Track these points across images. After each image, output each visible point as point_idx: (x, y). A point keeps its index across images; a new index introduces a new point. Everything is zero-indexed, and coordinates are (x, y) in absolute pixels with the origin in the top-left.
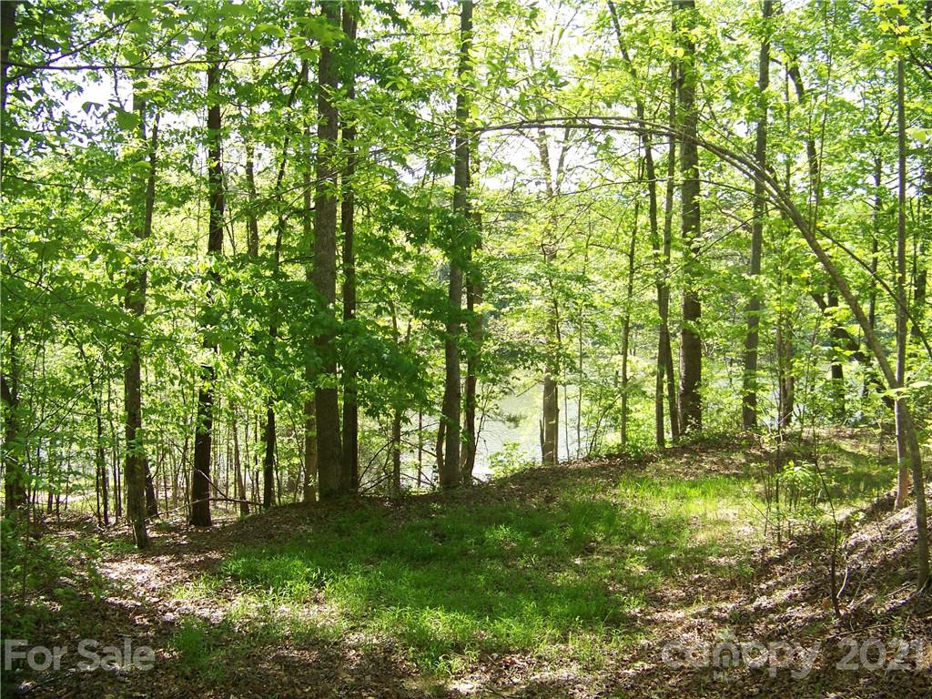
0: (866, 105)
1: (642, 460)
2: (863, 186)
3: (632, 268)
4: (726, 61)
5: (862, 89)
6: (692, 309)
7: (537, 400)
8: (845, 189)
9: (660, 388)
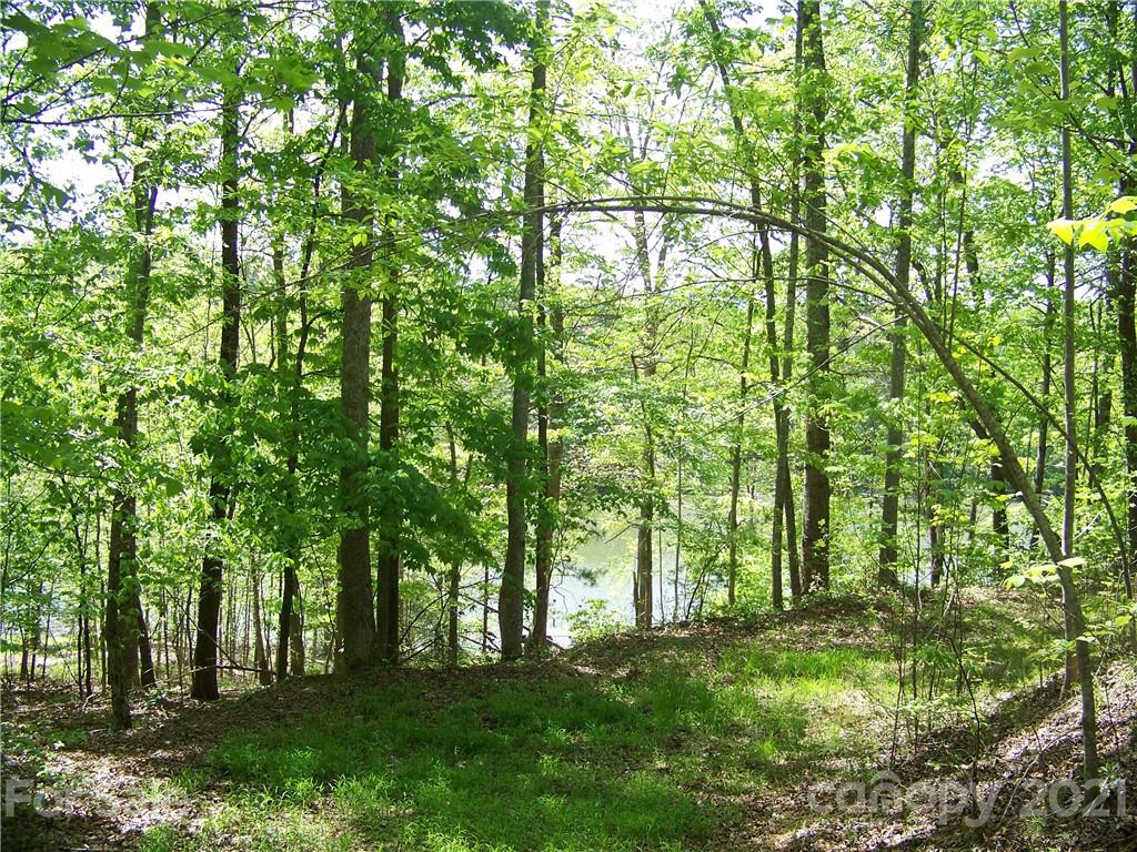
0: (1034, 188)
1: (753, 626)
2: (1033, 287)
3: (744, 387)
4: (860, 131)
5: (1031, 169)
6: (819, 438)
7: (630, 547)
8: (1010, 291)
9: (777, 536)
